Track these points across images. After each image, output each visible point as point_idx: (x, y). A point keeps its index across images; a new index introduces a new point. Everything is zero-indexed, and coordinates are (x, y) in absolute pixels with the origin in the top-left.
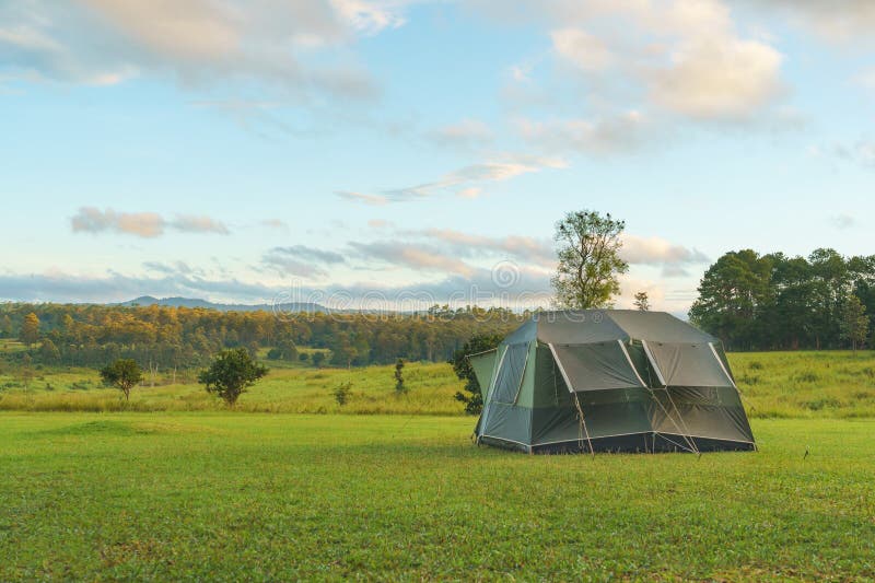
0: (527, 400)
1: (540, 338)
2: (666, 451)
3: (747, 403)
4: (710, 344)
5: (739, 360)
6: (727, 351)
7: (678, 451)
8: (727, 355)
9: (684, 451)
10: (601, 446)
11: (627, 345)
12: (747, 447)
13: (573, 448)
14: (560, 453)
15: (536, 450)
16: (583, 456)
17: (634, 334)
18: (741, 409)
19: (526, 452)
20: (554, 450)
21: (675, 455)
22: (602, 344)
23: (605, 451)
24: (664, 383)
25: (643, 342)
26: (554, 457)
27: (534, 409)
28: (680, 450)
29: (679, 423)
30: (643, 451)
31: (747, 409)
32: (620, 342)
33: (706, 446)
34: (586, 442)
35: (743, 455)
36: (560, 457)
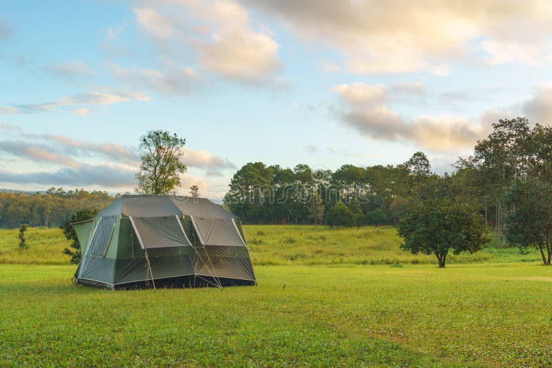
0: (113, 253)
1: (124, 213)
2: (202, 286)
3: (253, 256)
4: (233, 220)
5: (250, 230)
6: (244, 224)
7: (209, 286)
8: (243, 227)
9: (214, 286)
10: (161, 284)
11: (181, 219)
12: (251, 283)
13: (142, 285)
14: (133, 289)
15: (117, 287)
16: (148, 291)
17: (186, 212)
18: (248, 260)
19: (109, 289)
20: (129, 287)
21: (207, 289)
22: (165, 218)
23: (163, 288)
24: (203, 243)
25: (192, 217)
26: (130, 292)
27: (117, 260)
28: (210, 286)
29: (210, 268)
30: (187, 286)
31: (252, 261)
32: (177, 216)
33: (226, 283)
34: (151, 281)
35: (248, 288)
36: (134, 291)
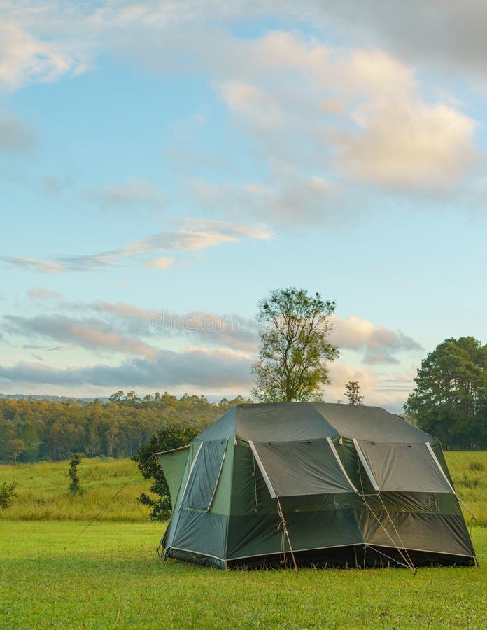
0: (223, 506)
1: (239, 435)
2: (378, 567)
3: (468, 510)
4: (428, 444)
5: (458, 460)
6: (446, 449)
7: (391, 566)
8: (445, 454)
9: (398, 567)
10: (307, 560)
11: (337, 444)
12: (466, 562)
13: (273, 563)
14: (259, 569)
15: (233, 565)
16: (285, 573)
17: (345, 430)
18: (461, 518)
19: (220, 568)
20: (253, 564)
21: (388, 571)
22: (309, 443)
23: (310, 567)
24: (376, 488)
25: (355, 440)
26: (253, 573)
27: (231, 517)
28: (394, 565)
29: (392, 533)
30: (352, 566)
31: (467, 517)
32: (329, 439)
33: (422, 560)
34: (289, 555)
35: (463, 571)
36: (260, 573)
